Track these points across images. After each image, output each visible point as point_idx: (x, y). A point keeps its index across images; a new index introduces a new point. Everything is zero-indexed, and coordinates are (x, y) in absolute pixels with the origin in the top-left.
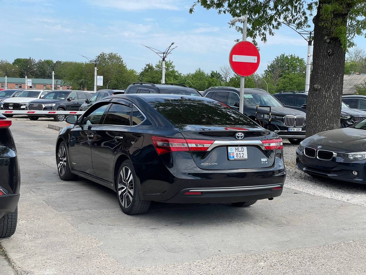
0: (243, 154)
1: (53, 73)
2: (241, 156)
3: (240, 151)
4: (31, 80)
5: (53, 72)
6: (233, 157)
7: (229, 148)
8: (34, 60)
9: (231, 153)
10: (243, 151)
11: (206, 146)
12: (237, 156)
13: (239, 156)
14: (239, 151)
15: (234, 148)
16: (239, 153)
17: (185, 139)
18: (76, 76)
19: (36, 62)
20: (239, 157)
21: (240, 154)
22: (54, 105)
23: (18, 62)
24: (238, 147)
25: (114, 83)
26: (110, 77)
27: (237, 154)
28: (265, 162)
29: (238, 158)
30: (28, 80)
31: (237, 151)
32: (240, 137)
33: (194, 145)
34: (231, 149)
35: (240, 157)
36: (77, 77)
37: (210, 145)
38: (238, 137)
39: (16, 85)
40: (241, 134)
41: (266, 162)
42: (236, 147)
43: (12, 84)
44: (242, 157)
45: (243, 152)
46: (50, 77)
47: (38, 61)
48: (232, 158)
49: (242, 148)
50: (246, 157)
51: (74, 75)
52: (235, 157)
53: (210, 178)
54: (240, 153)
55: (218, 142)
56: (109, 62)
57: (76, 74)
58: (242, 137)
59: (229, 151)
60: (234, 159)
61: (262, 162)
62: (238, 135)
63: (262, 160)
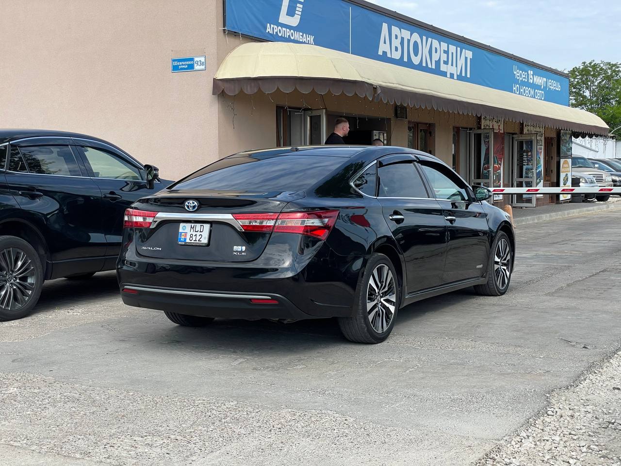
0: (201, 236)
3: (198, 231)
6: (185, 239)
7: (182, 225)
10: (202, 231)
11: (149, 220)
12: (191, 239)
13: (194, 239)
14: (195, 231)
15: (188, 225)
16: (194, 233)
21: (196, 235)
24: (195, 224)
27: (192, 236)
28: (241, 252)
29: (193, 241)
31: (192, 230)
32: (191, 207)
34: (185, 226)
35: (196, 240)
37: (153, 218)
38: (188, 207)
41: (244, 252)
42: (193, 225)
44: (199, 241)
45: (201, 233)
48: (182, 242)
50: (205, 240)
52: (188, 241)
54: (196, 233)
55: (162, 215)
58: (194, 207)
59: (181, 230)
60: (186, 243)
61: (235, 252)
62: (187, 204)
63: (235, 248)
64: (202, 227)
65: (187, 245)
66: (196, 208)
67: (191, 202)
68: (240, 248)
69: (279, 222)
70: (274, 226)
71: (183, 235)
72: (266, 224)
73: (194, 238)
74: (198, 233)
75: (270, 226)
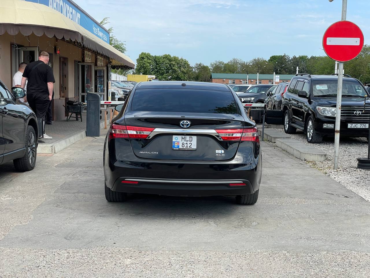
0: (191, 144)
1: (297, 69)
2: (188, 146)
3: (188, 141)
4: (279, 76)
5: (298, 67)
6: (178, 146)
7: (174, 137)
8: (289, 56)
9: (176, 143)
10: (191, 140)
11: (146, 133)
12: (183, 146)
14: (186, 141)
15: (180, 137)
16: (185, 142)
17: (126, 125)
18: (326, 70)
19: (290, 59)
20: (185, 146)
21: (187, 143)
22: (253, 99)
23: (273, 59)
24: (185, 136)
25: (366, 77)
26: (362, 70)
27: (183, 144)
29: (185, 148)
30: (276, 76)
31: (183, 140)
32: (185, 125)
33: (135, 133)
34: (177, 137)
36: (327, 72)
37: (150, 132)
38: (183, 125)
39: (269, 81)
40: (187, 122)
42: (183, 137)
43: (266, 80)
44: (190, 147)
45: (191, 142)
46: (294, 72)
47: (292, 57)
48: (176, 148)
49: (190, 137)
50: (194, 146)
51: (324, 70)
52: (181, 147)
53: (150, 168)
55: (158, 130)
56: (362, 54)
57: (327, 69)
58: (187, 125)
59: (174, 140)
60: (179, 148)
61: (217, 154)
62: (182, 123)
63: (217, 151)
64: (191, 138)
65: (179, 150)
66: (189, 126)
67: (185, 121)
68: (220, 152)
69: (244, 134)
70: (241, 137)
71: (176, 144)
72: (236, 135)
73: (186, 145)
74: (188, 142)
75: (238, 137)
